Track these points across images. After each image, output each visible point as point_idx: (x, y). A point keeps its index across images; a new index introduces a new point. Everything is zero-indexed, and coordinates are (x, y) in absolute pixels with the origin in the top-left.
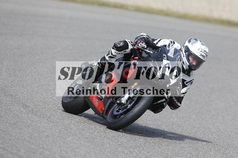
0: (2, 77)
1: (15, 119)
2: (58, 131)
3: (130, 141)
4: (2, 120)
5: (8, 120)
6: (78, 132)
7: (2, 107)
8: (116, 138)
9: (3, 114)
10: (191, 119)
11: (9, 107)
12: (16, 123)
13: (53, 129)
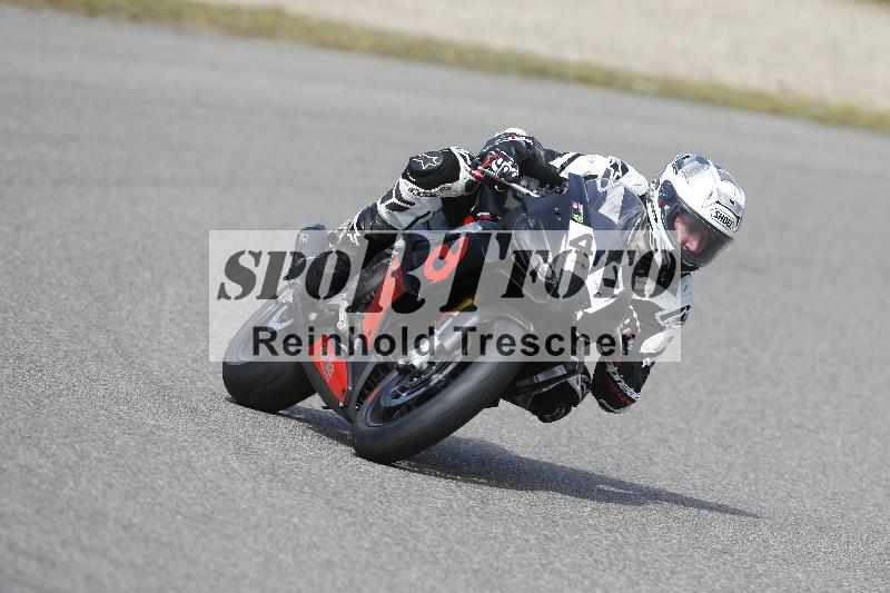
0: (159, 343)
1: (208, 500)
2: (367, 546)
3: (638, 584)
4: (160, 505)
5: (181, 504)
6: (442, 549)
7: (159, 454)
8: (587, 571)
9: (161, 483)
10: (865, 502)
11: (185, 454)
12: (212, 513)
13: (348, 537)
